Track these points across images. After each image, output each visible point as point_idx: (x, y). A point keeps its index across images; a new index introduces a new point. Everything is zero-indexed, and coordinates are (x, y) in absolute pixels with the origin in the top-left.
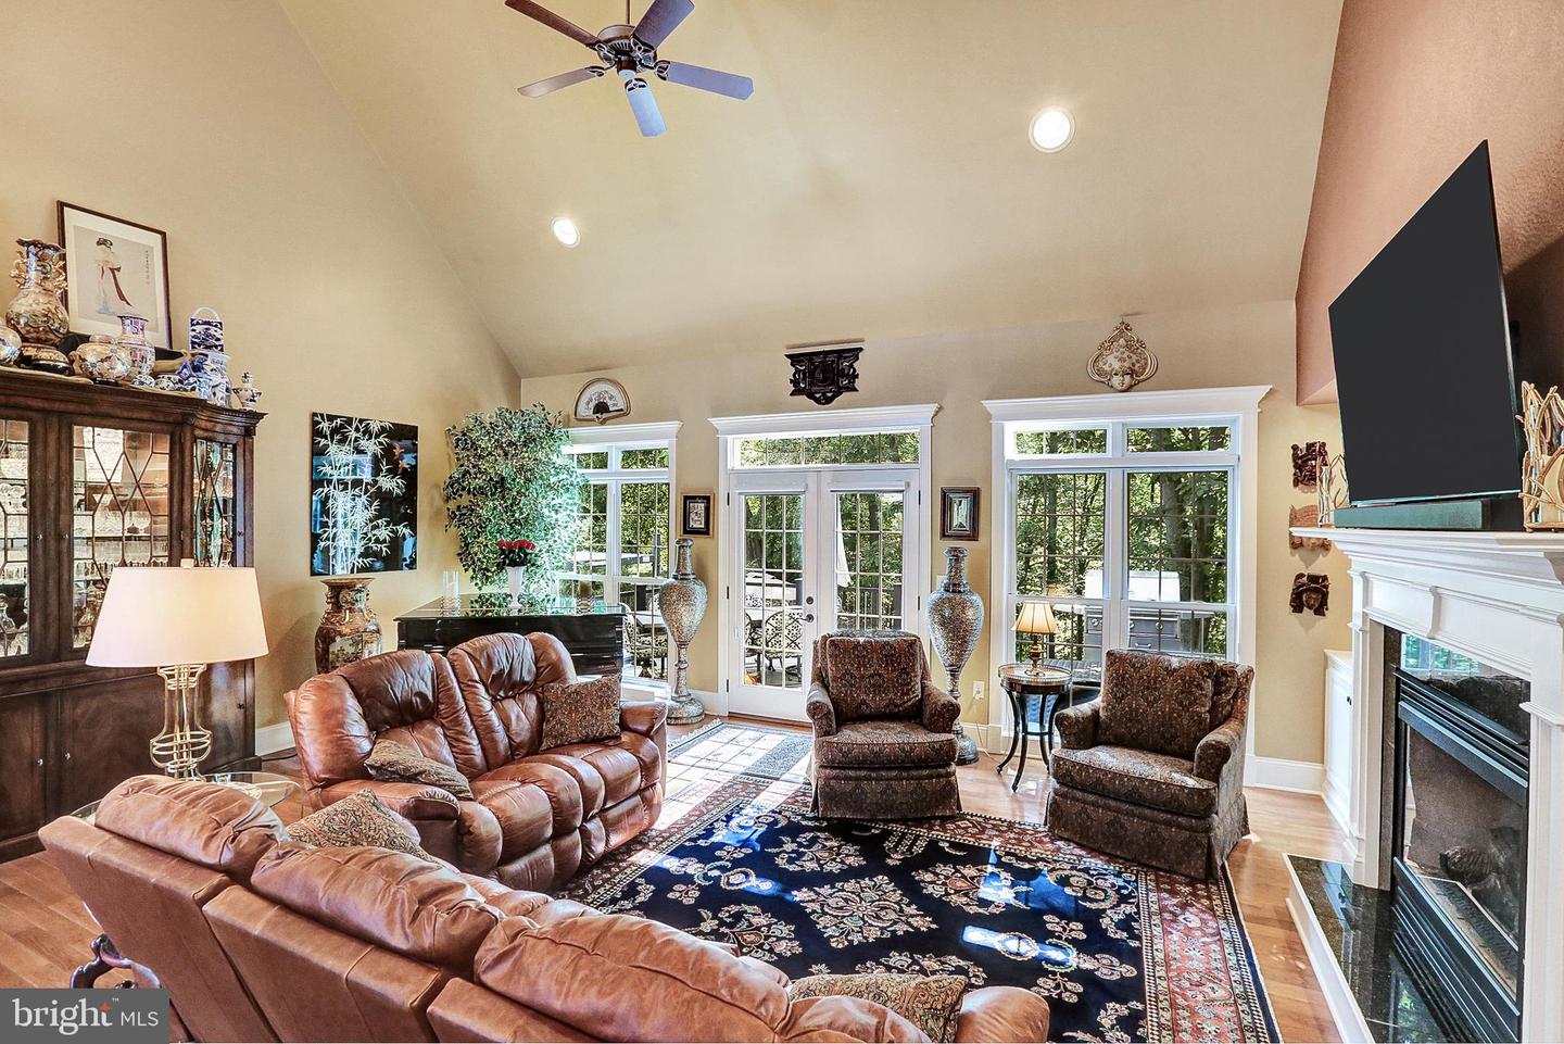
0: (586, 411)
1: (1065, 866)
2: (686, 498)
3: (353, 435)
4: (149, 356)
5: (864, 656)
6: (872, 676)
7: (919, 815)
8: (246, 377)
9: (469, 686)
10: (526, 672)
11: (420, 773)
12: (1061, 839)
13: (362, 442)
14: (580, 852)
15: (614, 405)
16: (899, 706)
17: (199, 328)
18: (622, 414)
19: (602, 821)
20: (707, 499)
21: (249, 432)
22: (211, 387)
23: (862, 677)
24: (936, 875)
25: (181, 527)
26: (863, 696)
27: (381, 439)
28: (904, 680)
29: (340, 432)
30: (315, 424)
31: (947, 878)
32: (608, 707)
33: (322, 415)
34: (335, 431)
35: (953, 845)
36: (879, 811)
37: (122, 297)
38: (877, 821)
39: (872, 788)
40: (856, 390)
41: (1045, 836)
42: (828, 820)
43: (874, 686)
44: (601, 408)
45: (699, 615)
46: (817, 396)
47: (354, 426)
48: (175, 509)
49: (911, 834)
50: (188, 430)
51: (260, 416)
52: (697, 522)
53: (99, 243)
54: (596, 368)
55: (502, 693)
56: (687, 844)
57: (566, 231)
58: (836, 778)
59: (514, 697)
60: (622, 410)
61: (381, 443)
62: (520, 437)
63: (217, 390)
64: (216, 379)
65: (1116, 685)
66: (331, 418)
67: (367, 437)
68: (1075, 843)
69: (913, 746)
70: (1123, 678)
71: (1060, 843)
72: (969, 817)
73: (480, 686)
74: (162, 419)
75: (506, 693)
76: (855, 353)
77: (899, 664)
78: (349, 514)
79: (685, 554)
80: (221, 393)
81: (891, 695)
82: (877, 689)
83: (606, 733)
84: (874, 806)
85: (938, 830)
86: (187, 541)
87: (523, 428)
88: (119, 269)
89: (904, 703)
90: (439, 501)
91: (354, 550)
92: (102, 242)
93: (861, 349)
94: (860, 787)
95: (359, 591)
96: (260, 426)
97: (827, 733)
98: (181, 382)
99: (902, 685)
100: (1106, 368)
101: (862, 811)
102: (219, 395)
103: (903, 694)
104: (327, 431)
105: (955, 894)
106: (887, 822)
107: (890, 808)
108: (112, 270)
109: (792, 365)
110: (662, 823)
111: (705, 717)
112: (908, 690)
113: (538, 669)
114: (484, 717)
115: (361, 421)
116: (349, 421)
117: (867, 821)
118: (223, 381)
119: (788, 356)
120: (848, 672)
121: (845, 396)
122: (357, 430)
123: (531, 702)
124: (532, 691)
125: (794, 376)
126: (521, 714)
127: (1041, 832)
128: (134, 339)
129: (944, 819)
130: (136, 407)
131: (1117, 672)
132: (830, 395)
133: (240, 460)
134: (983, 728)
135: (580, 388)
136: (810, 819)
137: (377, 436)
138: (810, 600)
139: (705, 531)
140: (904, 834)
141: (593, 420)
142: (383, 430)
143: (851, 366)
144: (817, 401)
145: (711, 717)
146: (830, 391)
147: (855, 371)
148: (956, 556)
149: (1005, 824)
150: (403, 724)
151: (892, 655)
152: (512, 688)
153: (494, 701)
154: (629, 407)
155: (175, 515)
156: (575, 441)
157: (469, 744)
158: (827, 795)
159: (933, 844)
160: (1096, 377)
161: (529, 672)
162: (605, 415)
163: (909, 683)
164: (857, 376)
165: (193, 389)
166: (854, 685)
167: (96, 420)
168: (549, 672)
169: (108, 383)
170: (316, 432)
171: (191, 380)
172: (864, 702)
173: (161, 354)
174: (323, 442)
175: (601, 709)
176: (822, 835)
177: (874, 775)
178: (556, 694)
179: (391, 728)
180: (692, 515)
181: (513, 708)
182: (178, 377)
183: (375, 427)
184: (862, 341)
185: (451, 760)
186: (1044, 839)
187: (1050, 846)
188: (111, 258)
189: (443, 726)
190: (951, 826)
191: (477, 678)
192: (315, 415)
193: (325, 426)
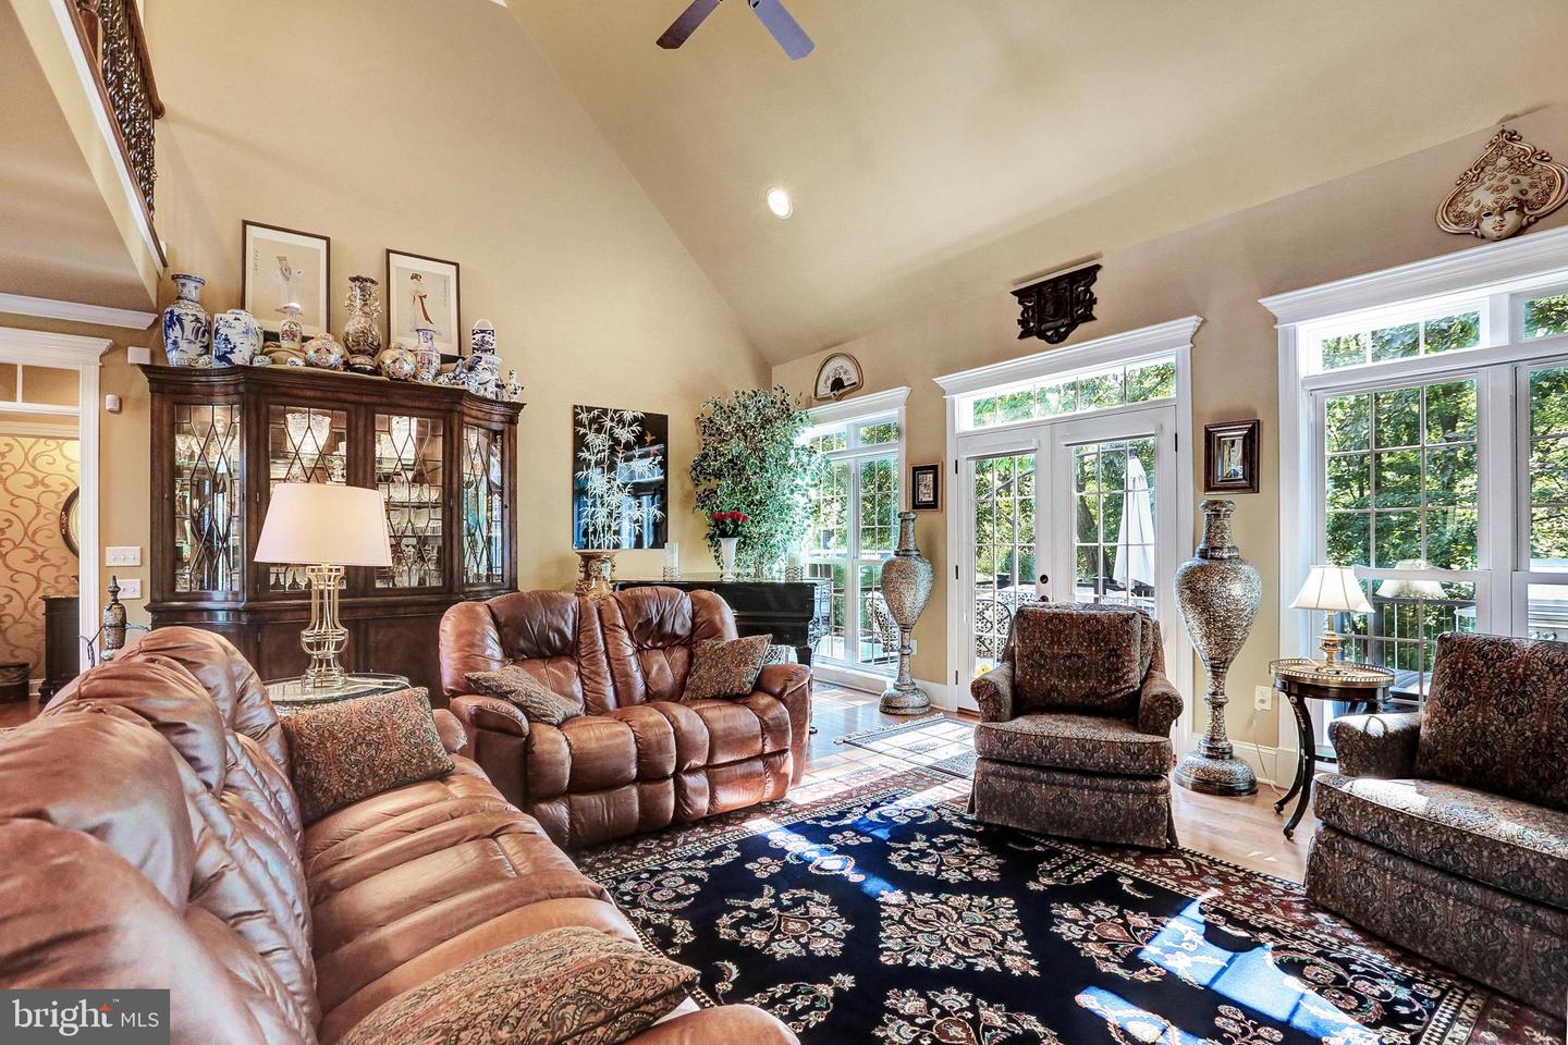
0: (824, 390)
1: (1306, 947)
2: (915, 469)
3: (608, 424)
4: (434, 359)
5: (1060, 632)
6: (1069, 656)
7: (1108, 840)
8: (511, 374)
9: (610, 630)
10: (680, 625)
11: (511, 692)
12: (1325, 910)
13: (616, 431)
14: (672, 803)
15: (848, 379)
16: (1103, 697)
17: (478, 337)
18: (856, 387)
19: (708, 777)
20: (935, 468)
21: (512, 421)
22: (481, 382)
23: (1055, 657)
24: (1086, 913)
25: (451, 496)
26: (1055, 681)
27: (634, 428)
28: (1112, 664)
29: (597, 423)
30: (576, 414)
31: (1098, 920)
32: (746, 664)
33: (581, 407)
34: (592, 421)
35: (1139, 884)
36: (1051, 824)
37: (427, 318)
38: (1048, 837)
39: (1041, 793)
40: (1094, 319)
41: (1300, 902)
42: (988, 826)
43: (1069, 668)
44: (838, 384)
45: (922, 595)
46: (1049, 334)
47: (609, 416)
48: (447, 481)
49: (1085, 860)
50: (456, 416)
51: (519, 407)
52: (926, 496)
53: (412, 278)
54: (831, 345)
55: (649, 643)
56: (808, 822)
57: (779, 202)
58: (995, 774)
59: (663, 648)
60: (855, 383)
61: (633, 432)
62: (756, 419)
63: (488, 386)
64: (486, 376)
65: (1449, 687)
66: (589, 409)
67: (621, 426)
68: (1348, 920)
69: (1098, 745)
70: (1462, 677)
71: (1321, 917)
72: (1187, 856)
73: (626, 634)
74: (435, 407)
75: (653, 643)
76: (1090, 274)
77: (1107, 644)
78: (606, 496)
79: (907, 527)
80: (491, 388)
81: (1092, 683)
82: (1074, 674)
83: (736, 690)
84: (1044, 817)
85: (1130, 863)
86: (456, 507)
87: (758, 409)
88: (425, 297)
89: (1111, 694)
90: (689, 485)
91: (609, 527)
92: (415, 277)
93: (1098, 267)
94: (1025, 790)
95: (604, 562)
96: (522, 414)
97: (994, 719)
98: (455, 378)
99: (1108, 670)
100: (1472, 209)
101: (1028, 822)
102: (490, 390)
103: (1110, 683)
104: (587, 420)
105: (1096, 941)
106: (1062, 840)
107: (1065, 823)
108: (420, 297)
109: (1019, 302)
110: (797, 796)
111: (930, 709)
112: (1117, 678)
113: (694, 624)
114: (622, 660)
115: (615, 412)
116: (605, 412)
117: (1037, 835)
118: (493, 378)
119: (1013, 293)
120: (1037, 649)
121: (1082, 328)
122: (612, 420)
123: (680, 654)
124: (685, 645)
125: (1022, 314)
126: (665, 667)
127: (1295, 895)
128: (424, 346)
129: (1147, 852)
130: (419, 398)
131: (1452, 665)
132: (1062, 330)
133: (506, 445)
134: (1267, 751)
135: (818, 367)
136: (966, 821)
137: (630, 425)
138: (1044, 579)
139: (933, 505)
140: (1076, 858)
141: (830, 398)
142: (635, 419)
143: (1087, 290)
144: (1050, 340)
145: (933, 711)
146: (1062, 326)
147: (1092, 294)
148: (1215, 512)
149: (1242, 874)
150: (542, 657)
151: (1098, 632)
152: (661, 640)
153: (639, 651)
154: (861, 378)
155: (446, 486)
156: (815, 422)
157: (599, 683)
158: (984, 796)
159: (1111, 878)
160: (1453, 228)
161: (683, 626)
162: (841, 391)
163: (1118, 670)
164: (1095, 301)
165: (463, 383)
166: (1042, 666)
167: (391, 410)
168: (702, 627)
169: (400, 379)
170: (577, 423)
171: (462, 376)
172: (1054, 688)
173: (446, 359)
174: (582, 431)
175: (738, 666)
176: (966, 840)
177: (1044, 776)
178: (705, 649)
179: (529, 658)
180: (922, 488)
181: (659, 660)
182: (452, 374)
183: (628, 416)
184: (1099, 256)
185: (580, 695)
186: (1295, 906)
187: (1299, 917)
188: (420, 289)
189: (579, 664)
190: (1152, 862)
191: (621, 623)
192: (575, 407)
193: (584, 416)
